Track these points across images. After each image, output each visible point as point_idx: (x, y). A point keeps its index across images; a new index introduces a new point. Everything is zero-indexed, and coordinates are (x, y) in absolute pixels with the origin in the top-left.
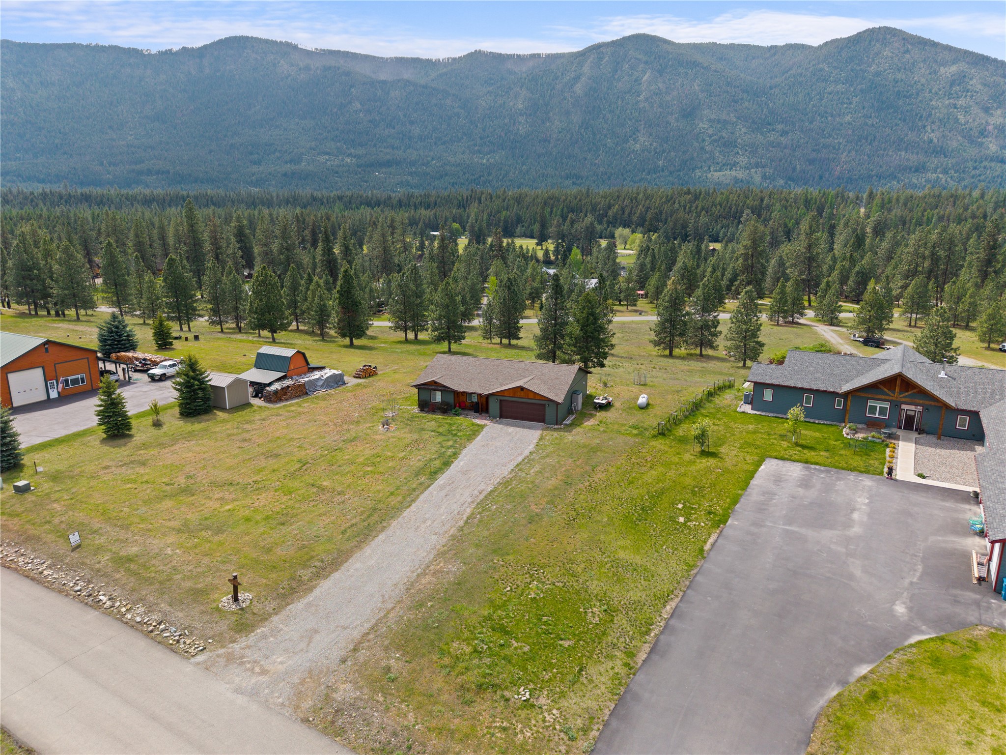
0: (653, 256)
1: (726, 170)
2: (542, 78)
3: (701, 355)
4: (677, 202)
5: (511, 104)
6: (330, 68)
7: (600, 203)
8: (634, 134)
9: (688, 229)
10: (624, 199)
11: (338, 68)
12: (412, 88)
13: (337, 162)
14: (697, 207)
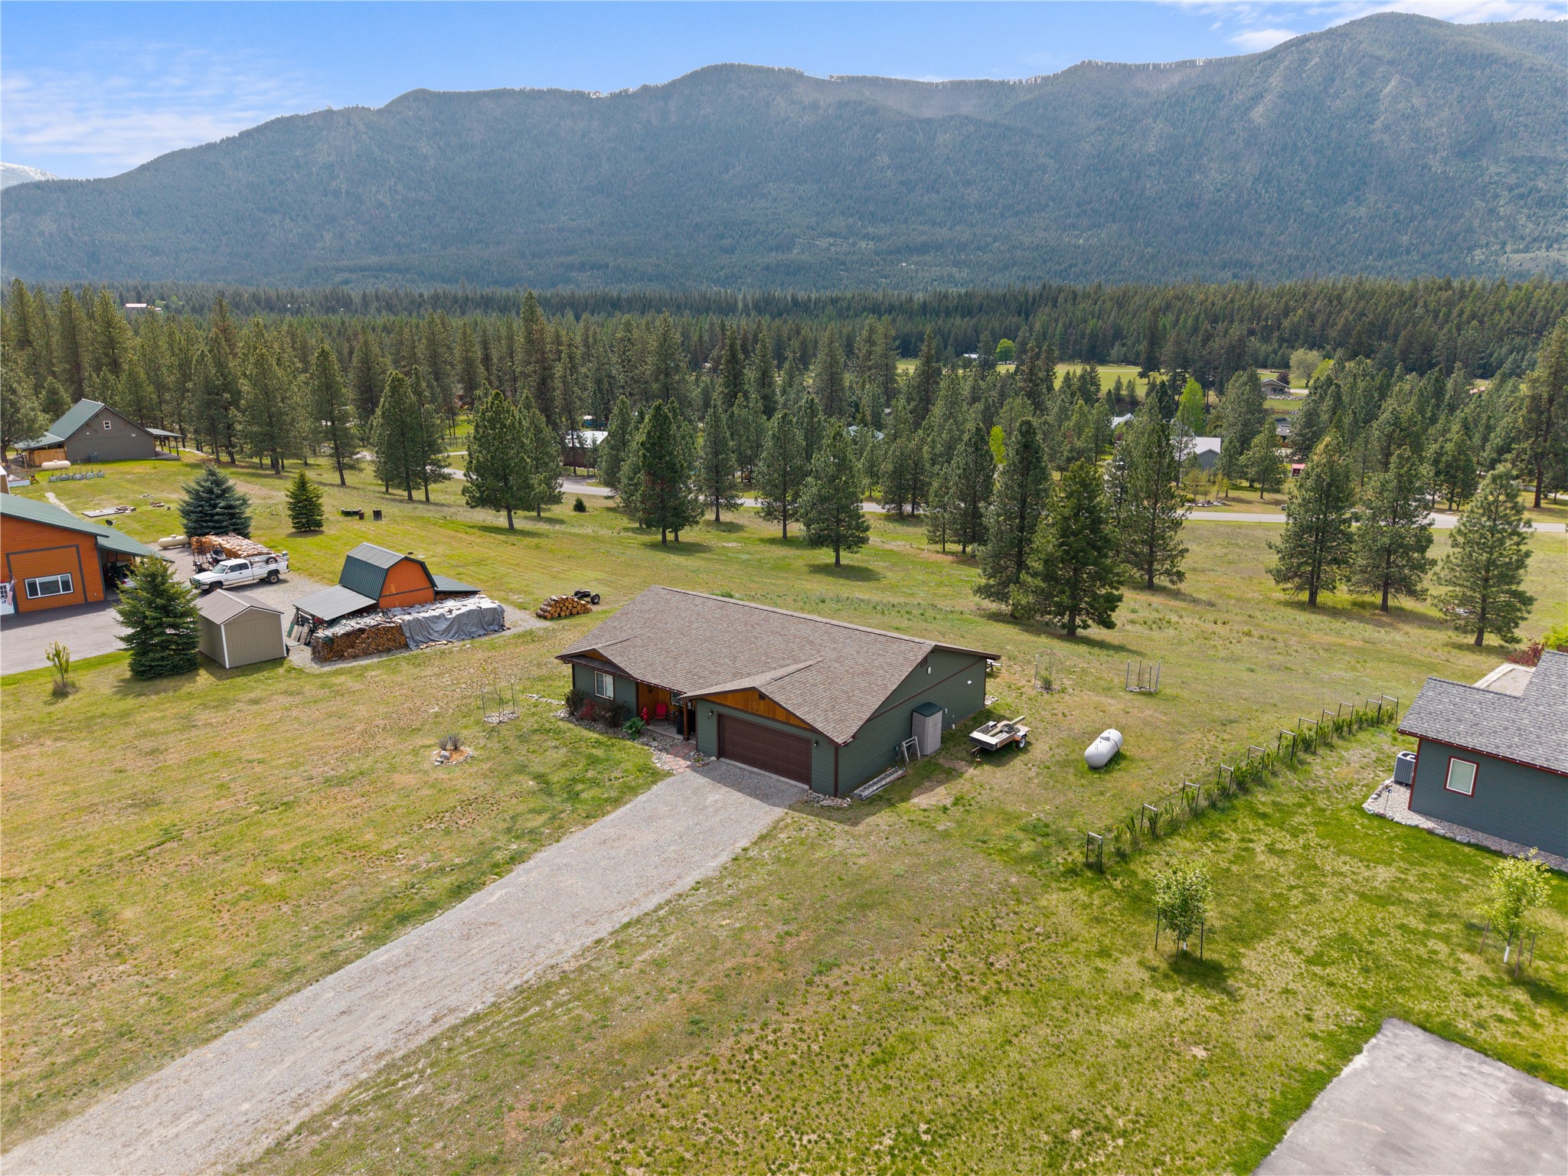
0: (1338, 398)
1: (1538, 249)
2: (1194, 99)
3: (1384, 607)
4: (1421, 303)
5: (1136, 146)
6: (847, 104)
7: (1269, 306)
8: (1358, 189)
9: (1435, 353)
10: (1316, 299)
11: (861, 103)
12: (972, 128)
13: (845, 248)
14: (1461, 313)
